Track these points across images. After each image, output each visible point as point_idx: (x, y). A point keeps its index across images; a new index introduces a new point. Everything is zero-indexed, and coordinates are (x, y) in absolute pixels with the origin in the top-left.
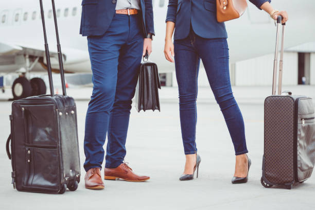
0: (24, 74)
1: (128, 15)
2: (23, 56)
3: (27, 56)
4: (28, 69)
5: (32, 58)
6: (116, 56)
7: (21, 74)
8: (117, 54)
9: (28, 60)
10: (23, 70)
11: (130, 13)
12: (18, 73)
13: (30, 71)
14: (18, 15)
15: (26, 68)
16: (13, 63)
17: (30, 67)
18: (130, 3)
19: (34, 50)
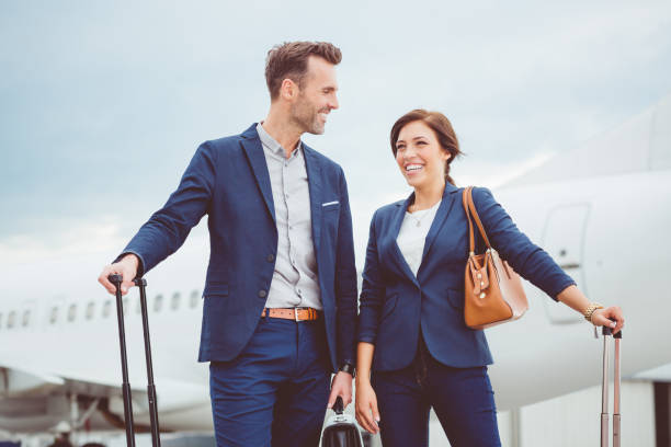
0: (66, 435)
1: (294, 321)
2: (64, 398)
3: (74, 397)
4: (75, 425)
5: (84, 400)
6: (267, 406)
7: (58, 436)
8: (269, 402)
9: (75, 406)
10: (63, 427)
11: (299, 316)
12: (53, 433)
13: (78, 430)
14: (55, 309)
15: (70, 422)
16: (43, 411)
17: (79, 420)
18: (299, 296)
19: (89, 385)
